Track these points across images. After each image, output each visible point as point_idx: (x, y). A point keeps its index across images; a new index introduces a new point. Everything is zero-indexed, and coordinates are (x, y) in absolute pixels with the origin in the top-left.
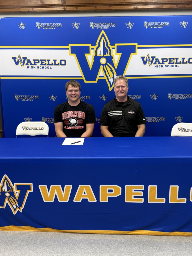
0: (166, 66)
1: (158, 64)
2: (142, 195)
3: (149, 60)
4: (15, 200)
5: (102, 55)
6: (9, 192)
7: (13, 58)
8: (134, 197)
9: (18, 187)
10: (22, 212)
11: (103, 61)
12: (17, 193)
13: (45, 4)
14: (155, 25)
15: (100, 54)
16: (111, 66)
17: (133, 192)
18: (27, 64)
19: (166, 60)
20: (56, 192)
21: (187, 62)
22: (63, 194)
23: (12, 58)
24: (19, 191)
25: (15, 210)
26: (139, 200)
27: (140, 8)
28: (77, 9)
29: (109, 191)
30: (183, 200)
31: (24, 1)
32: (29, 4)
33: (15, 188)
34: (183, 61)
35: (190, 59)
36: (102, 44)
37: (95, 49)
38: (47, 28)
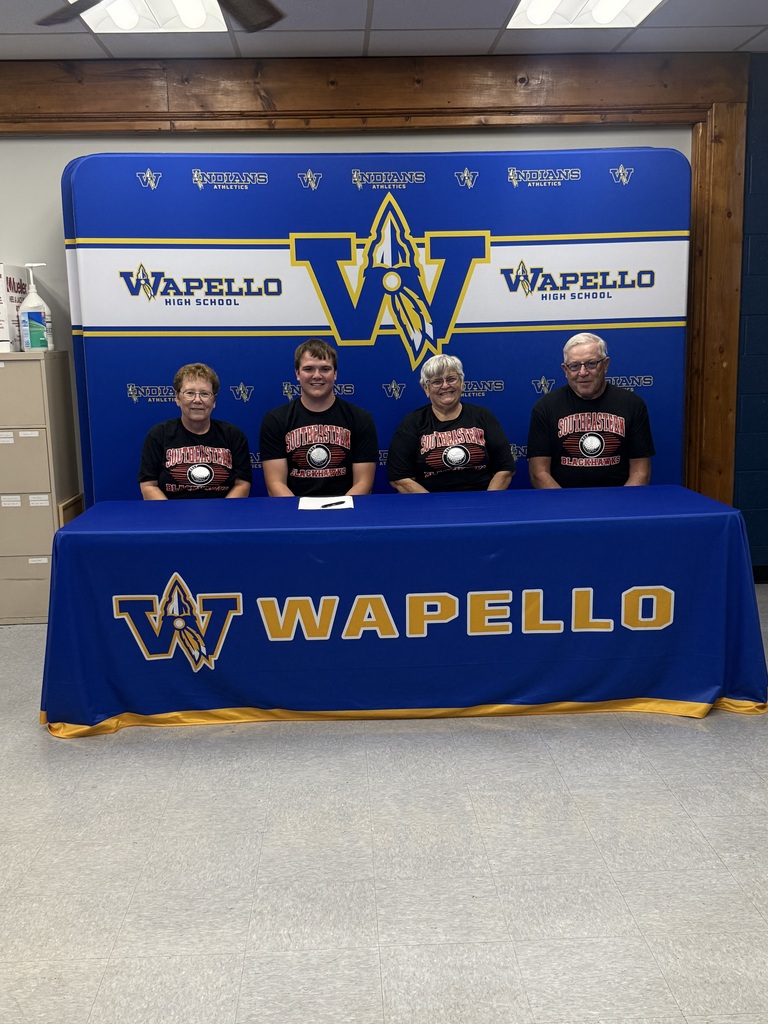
0: (573, 296)
1: (551, 289)
2: (508, 616)
3: (526, 277)
4: (197, 636)
5: (388, 263)
6: (184, 618)
7: (123, 274)
8: (490, 621)
9: (207, 605)
10: (213, 668)
11: (392, 281)
12: (203, 620)
13: (211, 110)
14: (540, 178)
15: (382, 262)
16: (415, 296)
17: (487, 608)
18: (165, 293)
19: (573, 278)
20: (299, 616)
21: (633, 282)
22: (317, 619)
23: (119, 275)
24: (207, 615)
25: (197, 662)
26: (501, 628)
27: (494, 122)
28: (307, 124)
29: (427, 610)
30: (606, 625)
31: (147, 100)
32: (162, 110)
33: (197, 607)
34: (623, 280)
35: (641, 274)
36: (386, 232)
37: (368, 247)
38: (223, 187)
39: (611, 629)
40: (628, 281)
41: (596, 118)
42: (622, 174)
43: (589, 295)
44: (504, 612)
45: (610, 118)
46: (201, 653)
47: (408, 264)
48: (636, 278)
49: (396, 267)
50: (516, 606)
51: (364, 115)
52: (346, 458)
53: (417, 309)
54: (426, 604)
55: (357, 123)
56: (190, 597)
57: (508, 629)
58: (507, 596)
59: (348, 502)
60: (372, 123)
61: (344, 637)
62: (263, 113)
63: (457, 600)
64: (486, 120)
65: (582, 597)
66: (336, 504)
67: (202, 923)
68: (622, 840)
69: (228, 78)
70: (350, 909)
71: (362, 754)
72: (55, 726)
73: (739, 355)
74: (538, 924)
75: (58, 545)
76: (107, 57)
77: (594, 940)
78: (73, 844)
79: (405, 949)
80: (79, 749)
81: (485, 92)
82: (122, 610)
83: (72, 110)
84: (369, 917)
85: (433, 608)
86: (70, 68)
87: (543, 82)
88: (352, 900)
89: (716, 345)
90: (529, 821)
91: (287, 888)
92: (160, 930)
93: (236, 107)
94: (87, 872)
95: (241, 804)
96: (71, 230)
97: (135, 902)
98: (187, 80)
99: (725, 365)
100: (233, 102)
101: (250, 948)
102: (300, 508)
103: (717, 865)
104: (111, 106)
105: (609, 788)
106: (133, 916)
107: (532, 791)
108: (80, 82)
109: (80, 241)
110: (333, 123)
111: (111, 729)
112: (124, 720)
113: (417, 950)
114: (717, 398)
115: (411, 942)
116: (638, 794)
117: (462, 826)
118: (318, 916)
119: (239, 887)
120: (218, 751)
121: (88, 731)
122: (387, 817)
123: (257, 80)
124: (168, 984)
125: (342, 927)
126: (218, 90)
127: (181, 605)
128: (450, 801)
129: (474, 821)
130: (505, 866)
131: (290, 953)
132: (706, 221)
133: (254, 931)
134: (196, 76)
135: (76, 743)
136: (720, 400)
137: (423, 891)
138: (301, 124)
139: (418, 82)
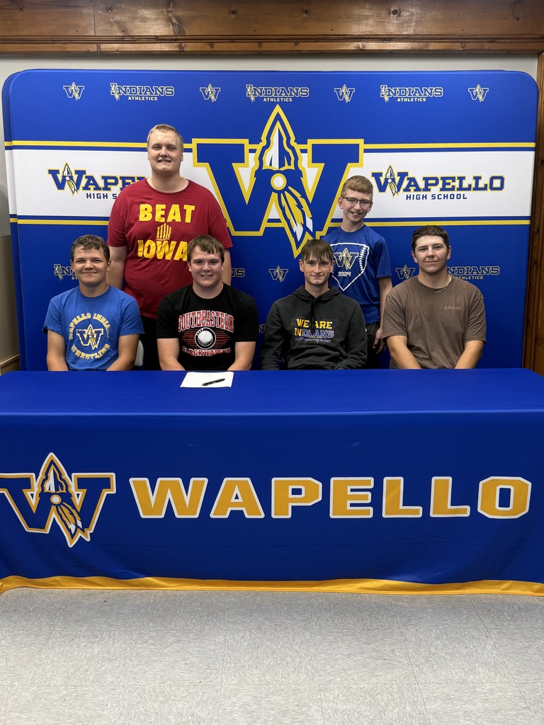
0: (433, 197)
1: (415, 190)
2: (369, 501)
3: (393, 180)
4: (73, 511)
5: (276, 166)
6: (60, 495)
7: (51, 172)
8: (352, 505)
9: (81, 483)
10: (88, 540)
11: (279, 182)
12: (78, 497)
13: (131, 34)
14: (409, 95)
15: (271, 165)
16: (298, 195)
17: (349, 493)
18: (86, 188)
19: (434, 182)
20: (169, 496)
21: (486, 185)
22: (187, 499)
23: (47, 172)
24: (82, 493)
26: (361, 513)
27: (370, 48)
28: (212, 48)
29: (293, 493)
30: (463, 511)
31: (77, 26)
32: (90, 34)
33: (73, 485)
34: (477, 183)
35: (492, 179)
36: (275, 139)
37: (259, 152)
38: (137, 98)
39: (468, 514)
40: (481, 185)
41: (457, 46)
42: (479, 93)
43: (447, 196)
44: (366, 497)
45: (469, 46)
46: (77, 527)
47: (292, 167)
48: (488, 182)
49: (282, 169)
50: (377, 492)
51: (260, 40)
52: (229, 340)
53: (300, 206)
54: (291, 488)
55: (253, 47)
56: (65, 475)
57: (369, 513)
58: (369, 483)
60: (267, 47)
61: (212, 516)
62: (174, 38)
63: (320, 485)
64: (363, 46)
65: (441, 486)
69: (146, 7)
83: (14, 34)
85: (297, 492)
87: (412, 14)
96: (9, 136)
98: (110, 9)
100: (149, 28)
102: (182, 386)
104: (46, 30)
108: (21, 9)
109: (15, 143)
110: (233, 47)
123: (170, 10)
126: (137, 18)
127: (57, 483)
134: (119, 5)
139: (306, 12)
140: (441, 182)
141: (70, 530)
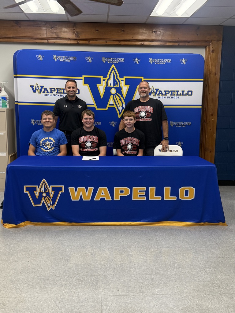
0: (168, 97)
1: (161, 95)
2: (145, 195)
4: (50, 199)
5: (112, 86)
6: (46, 193)
7: (31, 86)
8: (139, 196)
9: (53, 189)
10: (54, 209)
11: (113, 91)
12: (52, 193)
13: (60, 37)
14: (159, 62)
15: (110, 85)
16: (120, 96)
17: (139, 192)
18: (44, 92)
19: (168, 92)
20: (81, 193)
21: (186, 94)
22: (87, 194)
24: (53, 192)
25: (49, 207)
26: (142, 198)
27: (146, 44)
28: (89, 42)
29: (121, 192)
30: (174, 198)
31: (40, 33)
32: (45, 36)
33: (50, 189)
34: (183, 93)
35: (188, 91)
36: (112, 76)
37: (106, 81)
38: (63, 61)
39: (176, 200)
40: (184, 94)
41: (177, 44)
42: (184, 61)
43: (173, 98)
44: (144, 193)
45: (181, 44)
46: (51, 204)
47: (118, 86)
48: (187, 93)
49: (115, 87)
50: (147, 192)
51: (107, 40)
52: (97, 145)
53: (121, 100)
54: (120, 190)
55: (104, 43)
56: (48, 186)
57: (144, 198)
58: (145, 189)
59: (97, 158)
60: (109, 43)
61: (95, 200)
62: (75, 39)
63: (129, 189)
64: (143, 43)
65: (167, 190)
66: (94, 159)
67: (48, 287)
68: (176, 264)
69: (66, 27)
70: (93, 284)
71: (99, 235)
72: (5, 224)
73: (217, 117)
74: (150, 290)
75: (8, 169)
76: (28, 20)
77: (166, 295)
78: (9, 262)
79: (109, 297)
80: (12, 232)
81: (143, 35)
82: (26, 190)
83: (17, 35)
84: (99, 287)
85: (122, 192)
86: (17, 22)
87: (161, 32)
88: (94, 281)
89: (211, 114)
90: (148, 258)
91: (74, 277)
92: (35, 289)
93: (67, 37)
94: (13, 270)
95: (61, 250)
96: (16, 72)
97: (28, 280)
98: (53, 28)
99: (213, 119)
100: (67, 35)
101: (62, 295)
102: (83, 160)
103: (204, 273)
104: (29, 35)
105: (173, 248)
106: (27, 285)
107: (150, 248)
108: (20, 27)
109: (18, 75)
110: (97, 42)
111: (22, 226)
112: (27, 223)
113: (113, 297)
114: (210, 129)
115: (111, 295)
116: (182, 250)
117: (128, 259)
118: (83, 286)
119: (59, 276)
120: (55, 234)
121: (16, 226)
122: (106, 256)
123: (74, 29)
124: (36, 306)
125: (90, 289)
126: (62, 31)
127: (45, 189)
128: (125, 251)
129: (132, 257)
130: (141, 272)
131: (74, 297)
132: (208, 76)
133: (63, 290)
134: (56, 27)
135: (12, 230)
136: (211, 130)
137: (115, 279)
138: (87, 42)
139: (123, 31)
140: (170, 92)
141: (48, 205)
